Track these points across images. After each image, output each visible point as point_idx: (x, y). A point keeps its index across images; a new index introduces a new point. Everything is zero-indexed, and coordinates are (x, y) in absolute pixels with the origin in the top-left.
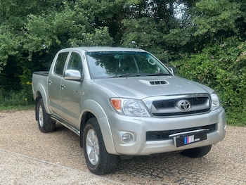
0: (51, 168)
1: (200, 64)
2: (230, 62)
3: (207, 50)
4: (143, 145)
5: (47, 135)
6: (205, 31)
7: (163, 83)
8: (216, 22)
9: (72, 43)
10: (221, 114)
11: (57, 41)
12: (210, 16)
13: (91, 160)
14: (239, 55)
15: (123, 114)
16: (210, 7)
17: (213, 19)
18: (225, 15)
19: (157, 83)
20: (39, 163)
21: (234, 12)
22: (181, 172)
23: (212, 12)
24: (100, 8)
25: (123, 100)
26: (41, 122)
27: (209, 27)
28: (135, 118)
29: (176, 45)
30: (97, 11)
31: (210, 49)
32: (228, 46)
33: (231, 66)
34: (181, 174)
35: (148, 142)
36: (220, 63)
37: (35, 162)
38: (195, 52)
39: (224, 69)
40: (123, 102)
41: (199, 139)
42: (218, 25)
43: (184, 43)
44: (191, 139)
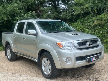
0: (24, 78)
1: (77, 27)
2: (90, 26)
3: (79, 21)
4: (75, 63)
5: (13, 63)
6: (79, 12)
7: (77, 34)
8: (83, 8)
9: (18, 19)
10: (103, 47)
11: (9, 18)
12: (81, 6)
13: (45, 73)
14: (93, 23)
15: (64, 49)
16: (81, 2)
17: (82, 7)
18: (87, 5)
19: (75, 34)
20: (17, 76)
21: (91, 4)
22: (86, 75)
23: (82, 4)
24: (30, 2)
25: (63, 43)
26: (8, 57)
27: (80, 10)
28: (71, 51)
29: (65, 19)
30: (28, 4)
31: (80, 20)
32: (88, 19)
33: (90, 27)
34: (87, 75)
35: (77, 62)
36: (85, 26)
37: (15, 76)
38: (73, 22)
39: (87, 29)
40: (64, 44)
41: (96, 59)
42: (84, 10)
43: (69, 18)
44: (94, 59)
